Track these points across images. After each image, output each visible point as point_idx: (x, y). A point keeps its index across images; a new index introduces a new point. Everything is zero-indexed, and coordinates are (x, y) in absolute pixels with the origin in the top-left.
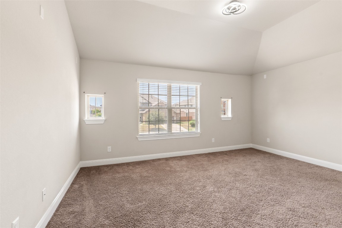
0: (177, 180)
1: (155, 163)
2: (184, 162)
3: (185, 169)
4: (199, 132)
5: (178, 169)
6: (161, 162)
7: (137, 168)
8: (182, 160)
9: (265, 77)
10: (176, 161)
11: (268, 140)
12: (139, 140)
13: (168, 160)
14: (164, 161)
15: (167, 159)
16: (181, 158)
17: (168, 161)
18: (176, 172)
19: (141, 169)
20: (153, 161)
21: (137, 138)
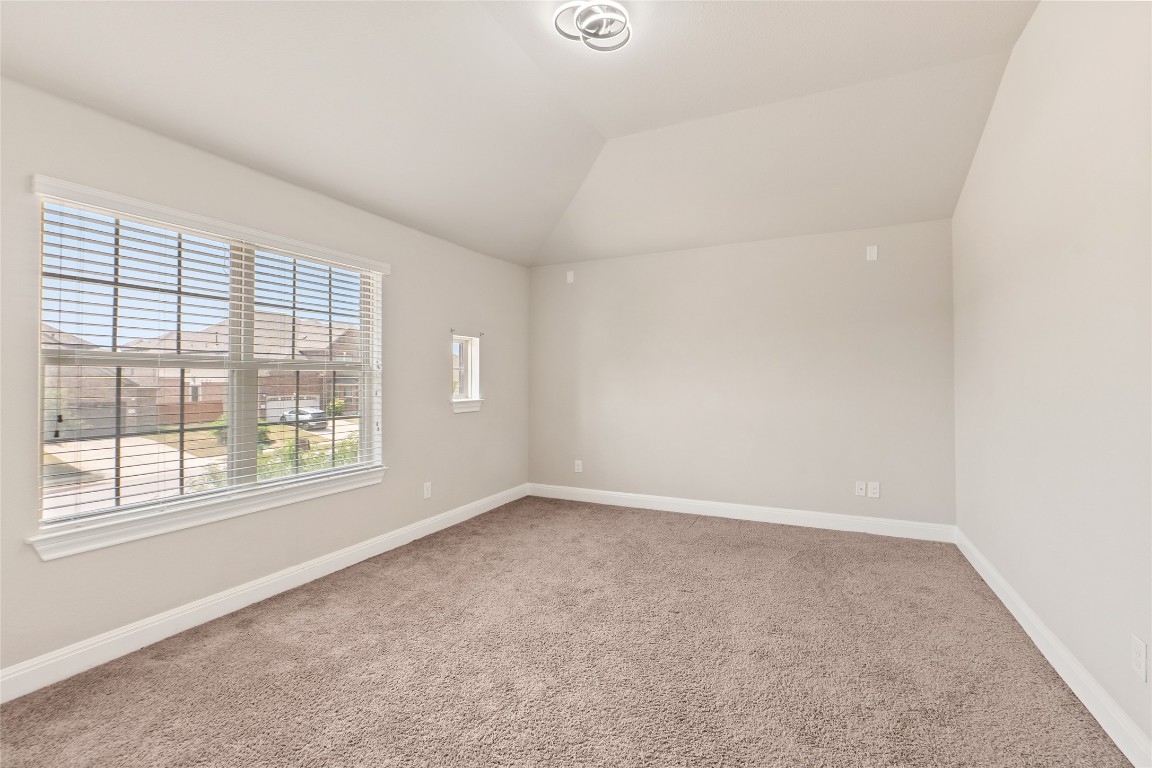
0: (376, 708)
1: (183, 661)
2: (340, 610)
3: (372, 638)
4: (380, 463)
5: (337, 652)
6: (213, 644)
7: (63, 738)
8: (323, 602)
9: (570, 277)
10: (303, 615)
11: (579, 466)
12: (45, 557)
13: (251, 621)
14: (232, 635)
15: (242, 618)
16: (314, 592)
17: (256, 626)
18: (335, 670)
19: (102, 730)
20: (158, 657)
21: (31, 546)
